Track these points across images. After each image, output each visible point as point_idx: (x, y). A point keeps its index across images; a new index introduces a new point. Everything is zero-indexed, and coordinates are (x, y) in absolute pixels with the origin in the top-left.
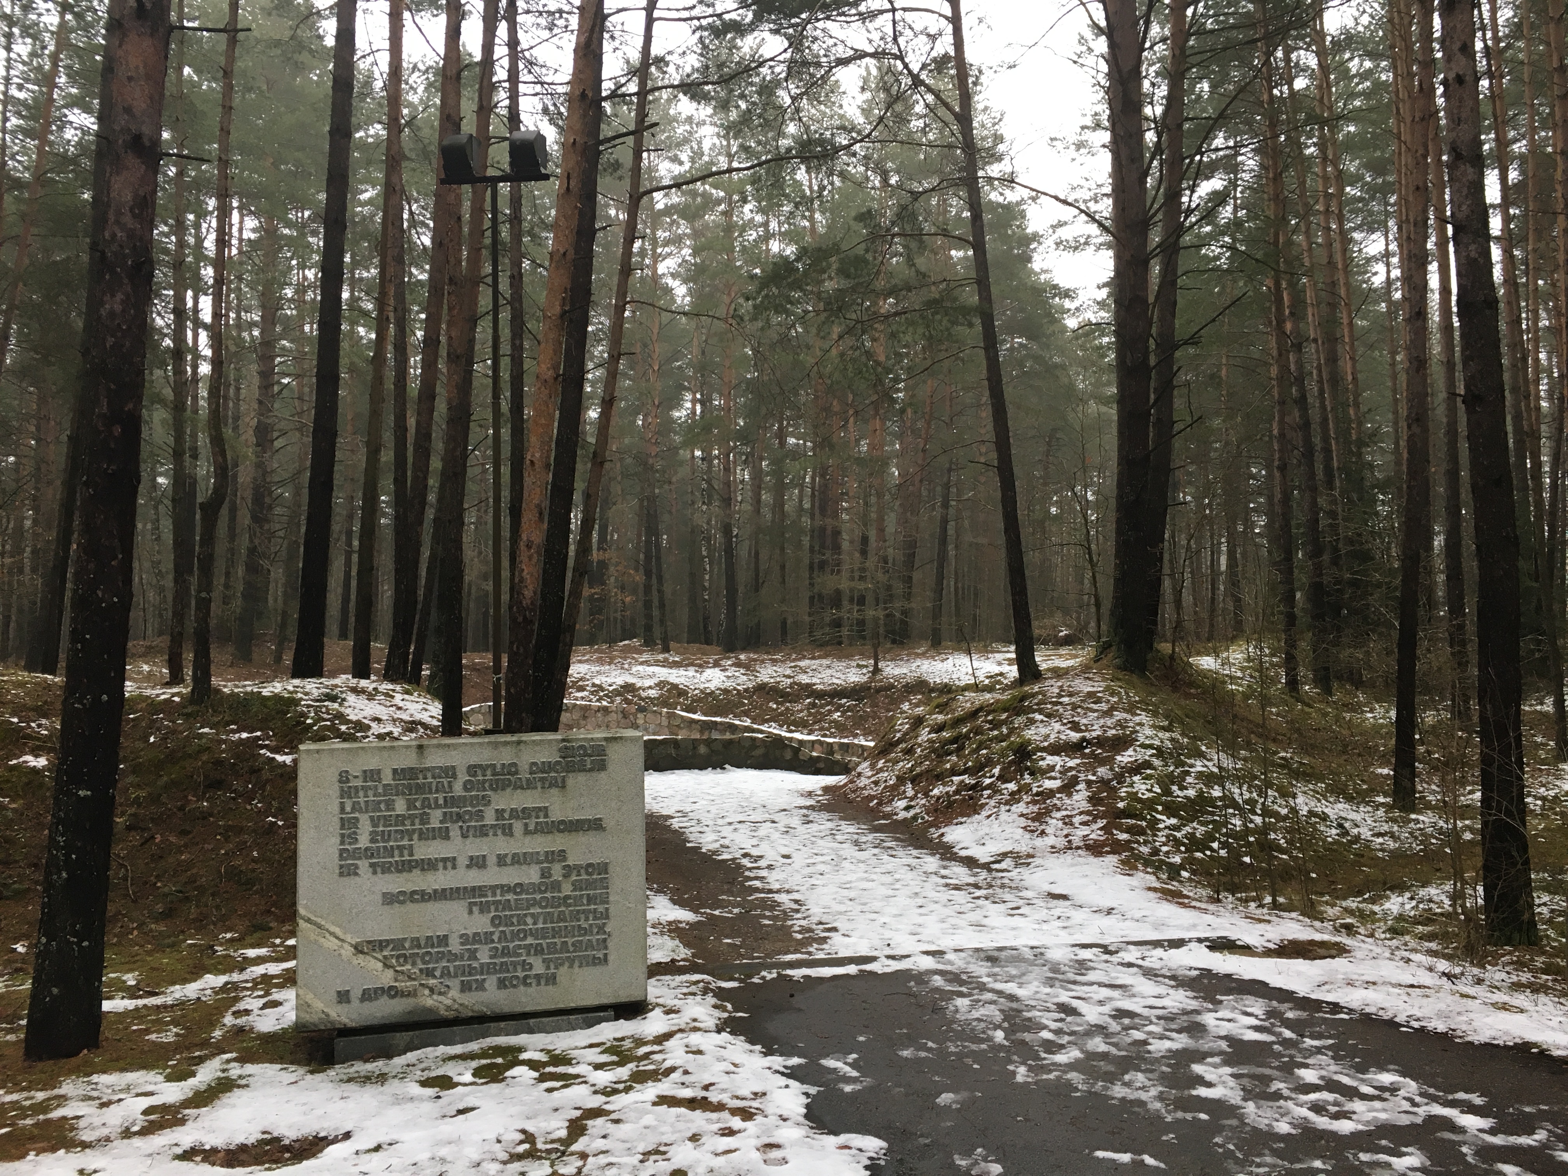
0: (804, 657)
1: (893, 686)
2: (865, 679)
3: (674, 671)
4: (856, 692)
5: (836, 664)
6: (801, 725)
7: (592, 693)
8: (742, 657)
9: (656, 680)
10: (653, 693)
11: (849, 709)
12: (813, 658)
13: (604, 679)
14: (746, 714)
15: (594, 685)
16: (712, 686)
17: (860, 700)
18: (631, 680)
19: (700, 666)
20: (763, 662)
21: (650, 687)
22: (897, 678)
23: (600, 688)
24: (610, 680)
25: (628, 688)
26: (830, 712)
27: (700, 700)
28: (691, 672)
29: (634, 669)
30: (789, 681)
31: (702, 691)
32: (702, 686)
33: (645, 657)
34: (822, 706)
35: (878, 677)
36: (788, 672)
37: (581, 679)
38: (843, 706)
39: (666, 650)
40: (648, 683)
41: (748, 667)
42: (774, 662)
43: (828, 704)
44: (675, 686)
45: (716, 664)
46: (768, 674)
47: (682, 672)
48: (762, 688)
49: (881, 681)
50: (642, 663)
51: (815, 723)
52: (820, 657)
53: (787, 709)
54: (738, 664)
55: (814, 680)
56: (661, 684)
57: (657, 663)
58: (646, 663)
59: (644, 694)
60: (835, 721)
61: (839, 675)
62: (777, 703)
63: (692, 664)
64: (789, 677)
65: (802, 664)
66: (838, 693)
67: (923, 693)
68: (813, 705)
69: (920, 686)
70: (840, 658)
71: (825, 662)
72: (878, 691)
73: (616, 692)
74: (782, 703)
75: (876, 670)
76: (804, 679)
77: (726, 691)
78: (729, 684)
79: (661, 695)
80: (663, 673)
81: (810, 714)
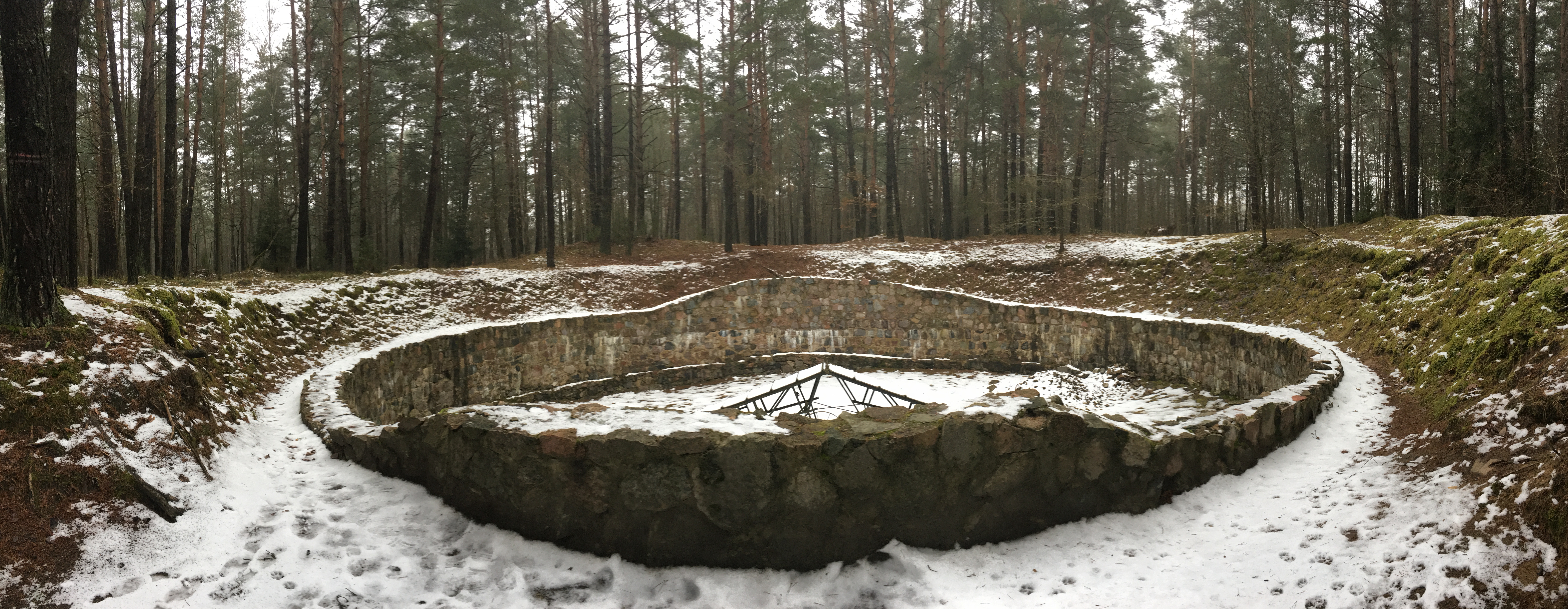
0: (1003, 242)
1: (1078, 262)
2: (1054, 256)
3: (905, 254)
4: (1047, 267)
5: (1028, 246)
6: (1004, 293)
7: (841, 270)
8: (956, 243)
9: (890, 260)
10: (887, 270)
11: (1043, 279)
12: (1010, 243)
13: (850, 260)
14: (960, 284)
15: (843, 265)
16: (933, 264)
17: (1051, 272)
18: (871, 260)
19: (924, 250)
20: (972, 246)
21: (885, 266)
22: (1080, 255)
23: (848, 266)
24: (855, 261)
25: (869, 266)
26: (1027, 282)
27: (924, 275)
28: (917, 254)
29: (874, 253)
30: (993, 259)
31: (925, 268)
32: (925, 264)
33: (886, 244)
34: (1020, 278)
35: (1064, 255)
36: (992, 252)
37: (834, 261)
38: (1037, 277)
39: (902, 240)
40: (883, 262)
41: (961, 250)
42: (980, 246)
43: (1025, 276)
44: (904, 265)
45: (937, 248)
46: (976, 254)
47: (911, 254)
48: (971, 265)
49: (1067, 257)
50: (881, 249)
51: (1015, 291)
52: (1015, 242)
53: (992, 280)
54: (953, 248)
55: (1013, 258)
56: (894, 263)
57: (892, 248)
58: (885, 249)
59: (880, 271)
60: (1032, 289)
61: (1032, 254)
62: (984, 276)
63: (918, 249)
64: (993, 256)
65: (1003, 246)
66: (1031, 268)
67: (1102, 267)
68: (1013, 277)
69: (1100, 261)
70: (1031, 242)
71: (1020, 245)
72: (1065, 265)
73: (859, 270)
74: (988, 276)
75: (1062, 250)
76: (1005, 258)
77: (944, 268)
78: (946, 262)
79: (893, 272)
80: (895, 255)
81: (1010, 284)
